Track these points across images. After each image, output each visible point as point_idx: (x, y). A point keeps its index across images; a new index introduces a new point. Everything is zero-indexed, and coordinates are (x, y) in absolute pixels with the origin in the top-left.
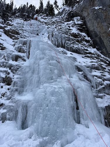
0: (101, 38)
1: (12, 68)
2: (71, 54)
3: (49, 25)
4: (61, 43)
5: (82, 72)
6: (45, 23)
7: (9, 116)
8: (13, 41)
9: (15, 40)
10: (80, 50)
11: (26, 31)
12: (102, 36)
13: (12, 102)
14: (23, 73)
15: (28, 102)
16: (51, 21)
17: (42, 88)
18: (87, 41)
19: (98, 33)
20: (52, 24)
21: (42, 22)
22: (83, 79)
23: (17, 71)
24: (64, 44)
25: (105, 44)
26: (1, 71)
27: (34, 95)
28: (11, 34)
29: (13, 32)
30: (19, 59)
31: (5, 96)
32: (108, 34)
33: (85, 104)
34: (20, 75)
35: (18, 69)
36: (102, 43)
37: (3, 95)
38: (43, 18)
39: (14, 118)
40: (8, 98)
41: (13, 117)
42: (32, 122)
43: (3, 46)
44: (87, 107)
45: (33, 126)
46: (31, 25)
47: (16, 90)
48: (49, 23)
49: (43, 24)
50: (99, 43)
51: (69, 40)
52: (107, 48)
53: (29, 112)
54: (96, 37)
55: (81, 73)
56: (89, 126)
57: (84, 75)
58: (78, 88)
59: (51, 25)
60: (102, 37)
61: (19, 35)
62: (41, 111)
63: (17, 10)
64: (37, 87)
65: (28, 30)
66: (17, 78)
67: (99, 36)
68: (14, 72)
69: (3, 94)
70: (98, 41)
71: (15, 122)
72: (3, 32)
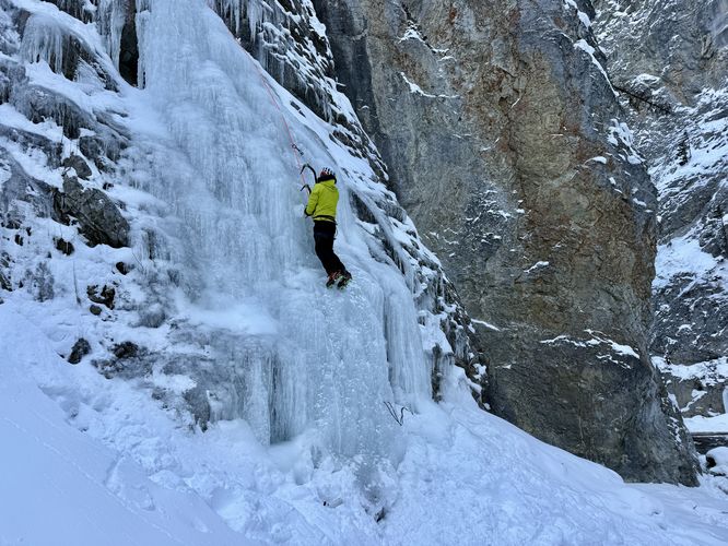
0: (363, 51)
1: (84, 132)
2: (293, 104)
4: (237, 13)
5: (377, 226)
7: (220, 405)
10: (321, 98)
12: (371, 47)
13: (188, 338)
14: (163, 181)
15: (274, 346)
17: (296, 284)
18: (320, 45)
19: (356, 20)
22: (383, 254)
23: (118, 157)
24: (258, 31)
25: (375, 86)
26: (9, 133)
27: (278, 312)
30: (83, 67)
31: (119, 303)
32: (397, 51)
33: (407, 345)
34: (146, 188)
35: (123, 146)
36: (362, 77)
37: (105, 298)
39: (238, 409)
40: (149, 317)
41: (233, 403)
42: (307, 414)
44: (413, 354)
45: (314, 430)
47: (174, 278)
50: (351, 69)
51: (273, 19)
52: (377, 105)
53: (290, 382)
54: (344, 31)
55: (371, 227)
56: (420, 409)
57: (383, 241)
58: (392, 293)
60: (368, 51)
62: (329, 376)
64: (273, 277)
66: (142, 208)
67: (359, 37)
68: (107, 162)
69: (100, 290)
70: (350, 59)
71: (246, 423)
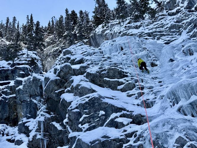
3: (163, 37)
6: (149, 35)
8: (130, 96)
9: (131, 92)
11: (121, 64)
16: (162, 27)
20: (174, 32)
21: (140, 36)
28: (108, 79)
29: (111, 74)
38: (130, 28)
43: (134, 114)
46: (122, 49)
48: (160, 32)
49: (146, 39)
59: (169, 35)
61: (127, 76)
63: (45, 31)
65: (125, 62)
72: (87, 80)
